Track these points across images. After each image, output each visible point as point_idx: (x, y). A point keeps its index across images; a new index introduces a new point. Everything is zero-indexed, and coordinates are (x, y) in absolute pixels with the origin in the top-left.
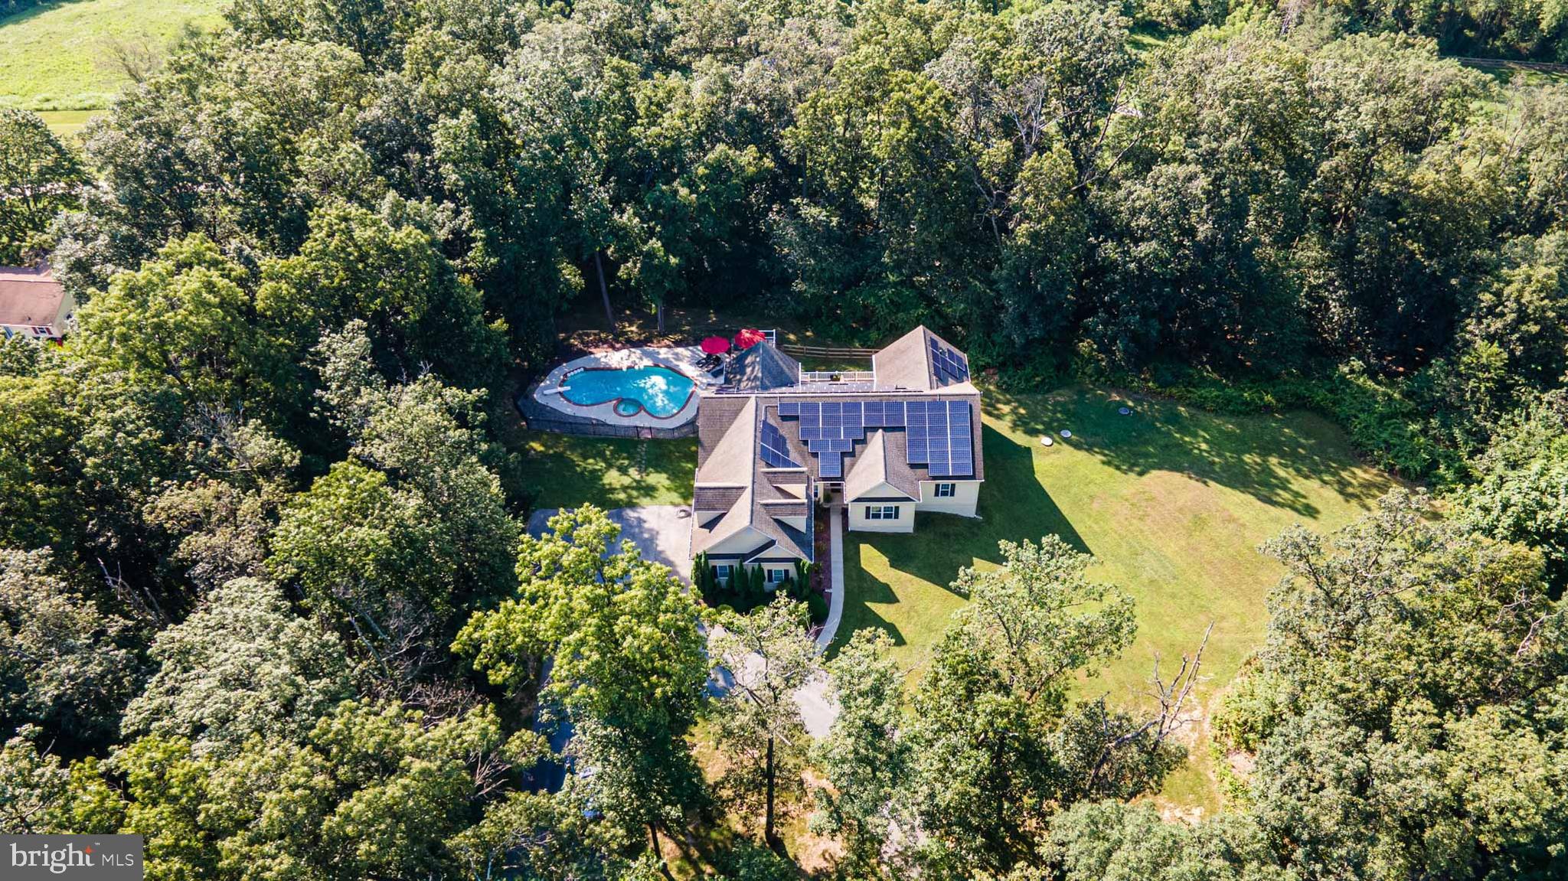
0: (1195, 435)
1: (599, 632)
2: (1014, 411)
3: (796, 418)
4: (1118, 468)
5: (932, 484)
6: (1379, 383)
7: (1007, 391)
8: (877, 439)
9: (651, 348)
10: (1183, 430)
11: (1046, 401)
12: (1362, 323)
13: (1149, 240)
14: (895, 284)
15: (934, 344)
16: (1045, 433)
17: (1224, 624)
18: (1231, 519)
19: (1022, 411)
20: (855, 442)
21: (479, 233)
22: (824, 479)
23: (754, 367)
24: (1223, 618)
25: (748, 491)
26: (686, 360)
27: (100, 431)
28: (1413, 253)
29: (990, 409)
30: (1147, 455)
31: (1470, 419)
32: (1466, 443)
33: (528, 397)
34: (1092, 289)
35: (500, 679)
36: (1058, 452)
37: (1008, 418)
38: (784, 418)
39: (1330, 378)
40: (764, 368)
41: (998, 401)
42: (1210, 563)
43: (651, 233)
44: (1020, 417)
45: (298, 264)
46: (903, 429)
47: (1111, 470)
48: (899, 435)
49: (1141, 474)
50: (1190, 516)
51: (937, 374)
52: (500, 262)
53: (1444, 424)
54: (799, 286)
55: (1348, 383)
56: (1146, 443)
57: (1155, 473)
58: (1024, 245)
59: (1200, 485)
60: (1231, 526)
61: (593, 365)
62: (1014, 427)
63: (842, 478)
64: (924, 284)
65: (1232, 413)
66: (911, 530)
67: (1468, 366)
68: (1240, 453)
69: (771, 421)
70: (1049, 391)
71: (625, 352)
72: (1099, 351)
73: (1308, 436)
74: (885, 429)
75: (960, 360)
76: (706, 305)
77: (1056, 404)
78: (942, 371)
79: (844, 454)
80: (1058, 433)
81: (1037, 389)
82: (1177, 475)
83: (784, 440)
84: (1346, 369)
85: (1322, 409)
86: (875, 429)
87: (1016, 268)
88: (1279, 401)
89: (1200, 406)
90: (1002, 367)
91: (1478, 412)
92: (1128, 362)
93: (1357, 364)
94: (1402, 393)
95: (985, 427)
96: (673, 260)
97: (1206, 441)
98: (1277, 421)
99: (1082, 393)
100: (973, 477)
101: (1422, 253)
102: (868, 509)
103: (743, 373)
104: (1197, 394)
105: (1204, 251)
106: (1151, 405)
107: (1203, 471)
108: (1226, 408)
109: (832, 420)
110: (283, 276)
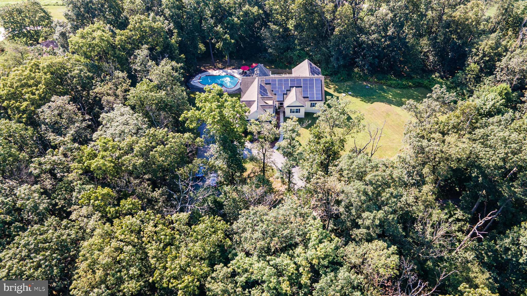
0: (388, 93)
1: (219, 113)
2: (334, 87)
3: (270, 84)
4: (365, 102)
5: (310, 103)
6: (444, 80)
7: (332, 82)
8: (294, 90)
9: (226, 70)
10: (384, 92)
11: (344, 84)
12: (439, 62)
13: (375, 34)
14: (299, 50)
15: (311, 64)
16: (344, 93)
17: (394, 141)
18: (397, 114)
19: (337, 87)
20: (287, 90)
21: (176, 31)
22: (278, 101)
23: (257, 71)
24: (394, 140)
25: (256, 102)
26: (236, 73)
27: (77, 72)
28: (453, 38)
29: (327, 86)
30: (373, 99)
31: (469, 88)
32: (467, 94)
33: (189, 83)
34: (358, 51)
35: (193, 127)
36: (347, 97)
37: (333, 89)
38: (266, 84)
39: (429, 78)
40: (260, 71)
41: (330, 84)
42: (391, 126)
43: (226, 33)
44: (336, 89)
45: (127, 32)
46: (301, 87)
47: (363, 102)
48: (300, 88)
49: (372, 103)
50: (385, 114)
51: (311, 72)
52: (182, 39)
53: (461, 89)
54: (270, 50)
55: (435, 80)
56: (373, 95)
57: (375, 103)
58: (337, 35)
59: (389, 106)
60: (397, 116)
61: (208, 74)
62: (334, 91)
63: (283, 101)
64: (308, 51)
65: (400, 88)
66: (303, 117)
67: (468, 71)
68: (401, 98)
69: (263, 85)
70: (345, 82)
71: (217, 71)
72: (361, 71)
73: (422, 94)
74: (296, 87)
75: (318, 70)
76: (242, 59)
77: (347, 85)
78: (313, 72)
79: (284, 94)
80: (347, 92)
81: (341, 81)
82: (382, 103)
83: (266, 90)
84: (434, 76)
85: (427, 87)
86: (293, 87)
87: (335, 42)
88: (413, 84)
89: (390, 86)
90: (331, 75)
91: (471, 85)
92: (369, 73)
93: (437, 74)
94: (450, 82)
95: (326, 91)
96: (233, 41)
97: (391, 95)
98: (413, 90)
99: (355, 82)
100: (322, 100)
101: (456, 39)
102: (291, 109)
103: (254, 73)
104: (389, 82)
105: (391, 38)
106: (375, 86)
107: (390, 102)
108: (397, 86)
109: (280, 84)
110: (123, 35)
